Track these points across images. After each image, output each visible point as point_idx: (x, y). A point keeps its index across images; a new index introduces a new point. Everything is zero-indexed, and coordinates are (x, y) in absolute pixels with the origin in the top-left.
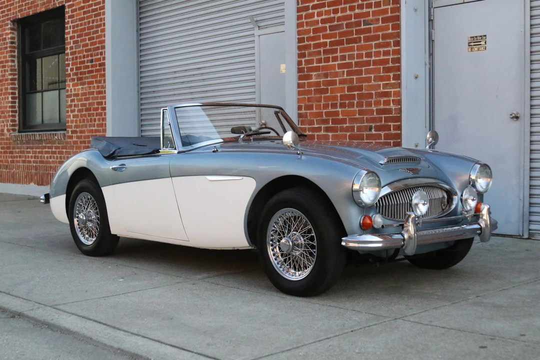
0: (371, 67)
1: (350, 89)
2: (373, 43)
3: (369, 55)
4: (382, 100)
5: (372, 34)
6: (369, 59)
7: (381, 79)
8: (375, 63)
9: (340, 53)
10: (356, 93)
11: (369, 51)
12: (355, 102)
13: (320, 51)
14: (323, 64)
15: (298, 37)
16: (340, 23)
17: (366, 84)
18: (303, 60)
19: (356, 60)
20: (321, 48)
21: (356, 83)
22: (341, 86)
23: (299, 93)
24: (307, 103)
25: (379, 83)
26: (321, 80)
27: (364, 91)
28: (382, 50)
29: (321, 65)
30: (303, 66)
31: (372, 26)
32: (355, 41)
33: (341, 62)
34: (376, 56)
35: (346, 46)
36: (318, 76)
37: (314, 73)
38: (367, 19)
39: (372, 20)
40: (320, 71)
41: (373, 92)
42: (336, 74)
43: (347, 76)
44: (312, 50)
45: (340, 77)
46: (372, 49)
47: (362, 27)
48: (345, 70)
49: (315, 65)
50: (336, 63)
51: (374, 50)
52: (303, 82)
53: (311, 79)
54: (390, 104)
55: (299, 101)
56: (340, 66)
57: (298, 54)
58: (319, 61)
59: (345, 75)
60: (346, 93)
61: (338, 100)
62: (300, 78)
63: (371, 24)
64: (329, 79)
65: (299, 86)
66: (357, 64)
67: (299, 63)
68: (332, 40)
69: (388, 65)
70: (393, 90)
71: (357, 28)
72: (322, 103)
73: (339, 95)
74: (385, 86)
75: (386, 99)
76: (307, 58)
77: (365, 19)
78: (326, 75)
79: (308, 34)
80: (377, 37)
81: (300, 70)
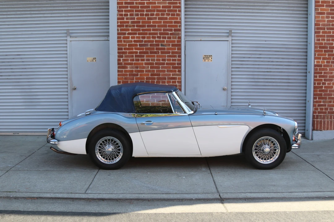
0: (165, 66)
1: (152, 75)
2: (167, 55)
3: (164, 60)
4: (171, 81)
5: (166, 51)
6: (164, 62)
7: (171, 71)
8: (167, 64)
9: (146, 57)
10: (156, 77)
11: (164, 58)
12: (156, 81)
13: (133, 56)
14: (135, 62)
15: (118, 47)
16: (146, 43)
17: (163, 73)
18: (121, 59)
19: (156, 62)
20: (133, 54)
21: (156, 72)
22: (146, 73)
23: (119, 75)
24: (124, 80)
25: (170, 73)
26: (134, 69)
27: (161, 76)
28: (171, 58)
29: (133, 62)
30: (121, 62)
31: (166, 47)
32: (155, 53)
33: (146, 62)
34: (167, 61)
35: (149, 54)
36: (132, 67)
37: (128, 66)
38: (163, 43)
39: (166, 44)
40: (133, 65)
41: (167, 77)
42: (144, 67)
43: (150, 68)
44: (128, 54)
45: (146, 69)
46: (166, 57)
47: (160, 47)
48: (149, 66)
49: (129, 62)
50: (144, 62)
51: (167, 58)
52: (121, 69)
53: (127, 68)
54: (176, 83)
55: (118, 79)
56: (146, 64)
57: (118, 56)
58: (133, 60)
59: (149, 68)
60: (150, 76)
61: (145, 80)
62: (119, 68)
63: (165, 46)
64: (139, 69)
65: (118, 71)
66: (156, 64)
67: (119, 60)
68: (141, 51)
69: (175, 66)
70: (177, 77)
71: (157, 47)
72: (134, 81)
73: (145, 77)
74: (173, 75)
75: (173, 80)
76: (124, 58)
77: (162, 43)
78: (137, 68)
79: (125, 46)
80: (169, 53)
81: (118, 64)
